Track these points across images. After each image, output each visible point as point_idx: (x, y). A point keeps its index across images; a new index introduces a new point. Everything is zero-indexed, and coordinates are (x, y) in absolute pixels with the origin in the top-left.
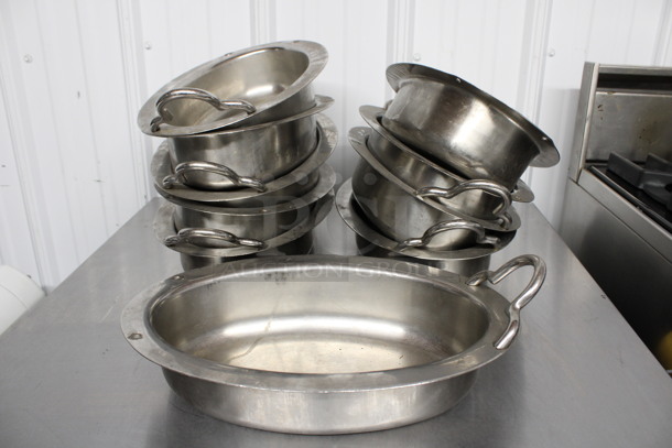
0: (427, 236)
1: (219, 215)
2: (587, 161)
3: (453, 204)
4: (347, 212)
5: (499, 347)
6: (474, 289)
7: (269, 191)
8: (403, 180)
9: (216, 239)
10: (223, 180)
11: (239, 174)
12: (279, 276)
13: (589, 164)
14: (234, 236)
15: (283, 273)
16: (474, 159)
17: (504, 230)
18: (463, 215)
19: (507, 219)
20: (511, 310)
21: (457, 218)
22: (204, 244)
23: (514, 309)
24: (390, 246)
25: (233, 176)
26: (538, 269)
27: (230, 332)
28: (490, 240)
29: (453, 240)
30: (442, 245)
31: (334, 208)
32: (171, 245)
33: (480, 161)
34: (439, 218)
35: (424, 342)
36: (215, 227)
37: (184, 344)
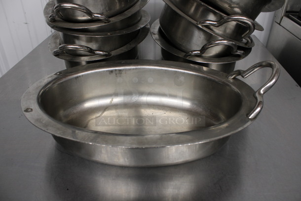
0: (204, 49)
1: (83, 37)
2: (287, 12)
3: (218, 31)
4: (157, 36)
5: (250, 117)
6: (231, 81)
7: (111, 23)
8: (189, 16)
9: (82, 51)
10: (84, 16)
11: (92, 12)
12: (117, 72)
13: (287, 14)
14: (91, 49)
15: (120, 70)
16: (234, 3)
17: (247, 47)
18: (225, 37)
19: (250, 41)
20: (257, 95)
21: (220, 38)
22: (75, 54)
23: (260, 94)
24: (182, 55)
25: (89, 13)
26: (275, 70)
27: (88, 105)
28: (239, 52)
29: (217, 52)
30: (211, 55)
31: (149, 34)
32: (57, 55)
33: (237, 4)
34: (210, 39)
35: (200, 110)
36: (81, 44)
37: (62, 113)
